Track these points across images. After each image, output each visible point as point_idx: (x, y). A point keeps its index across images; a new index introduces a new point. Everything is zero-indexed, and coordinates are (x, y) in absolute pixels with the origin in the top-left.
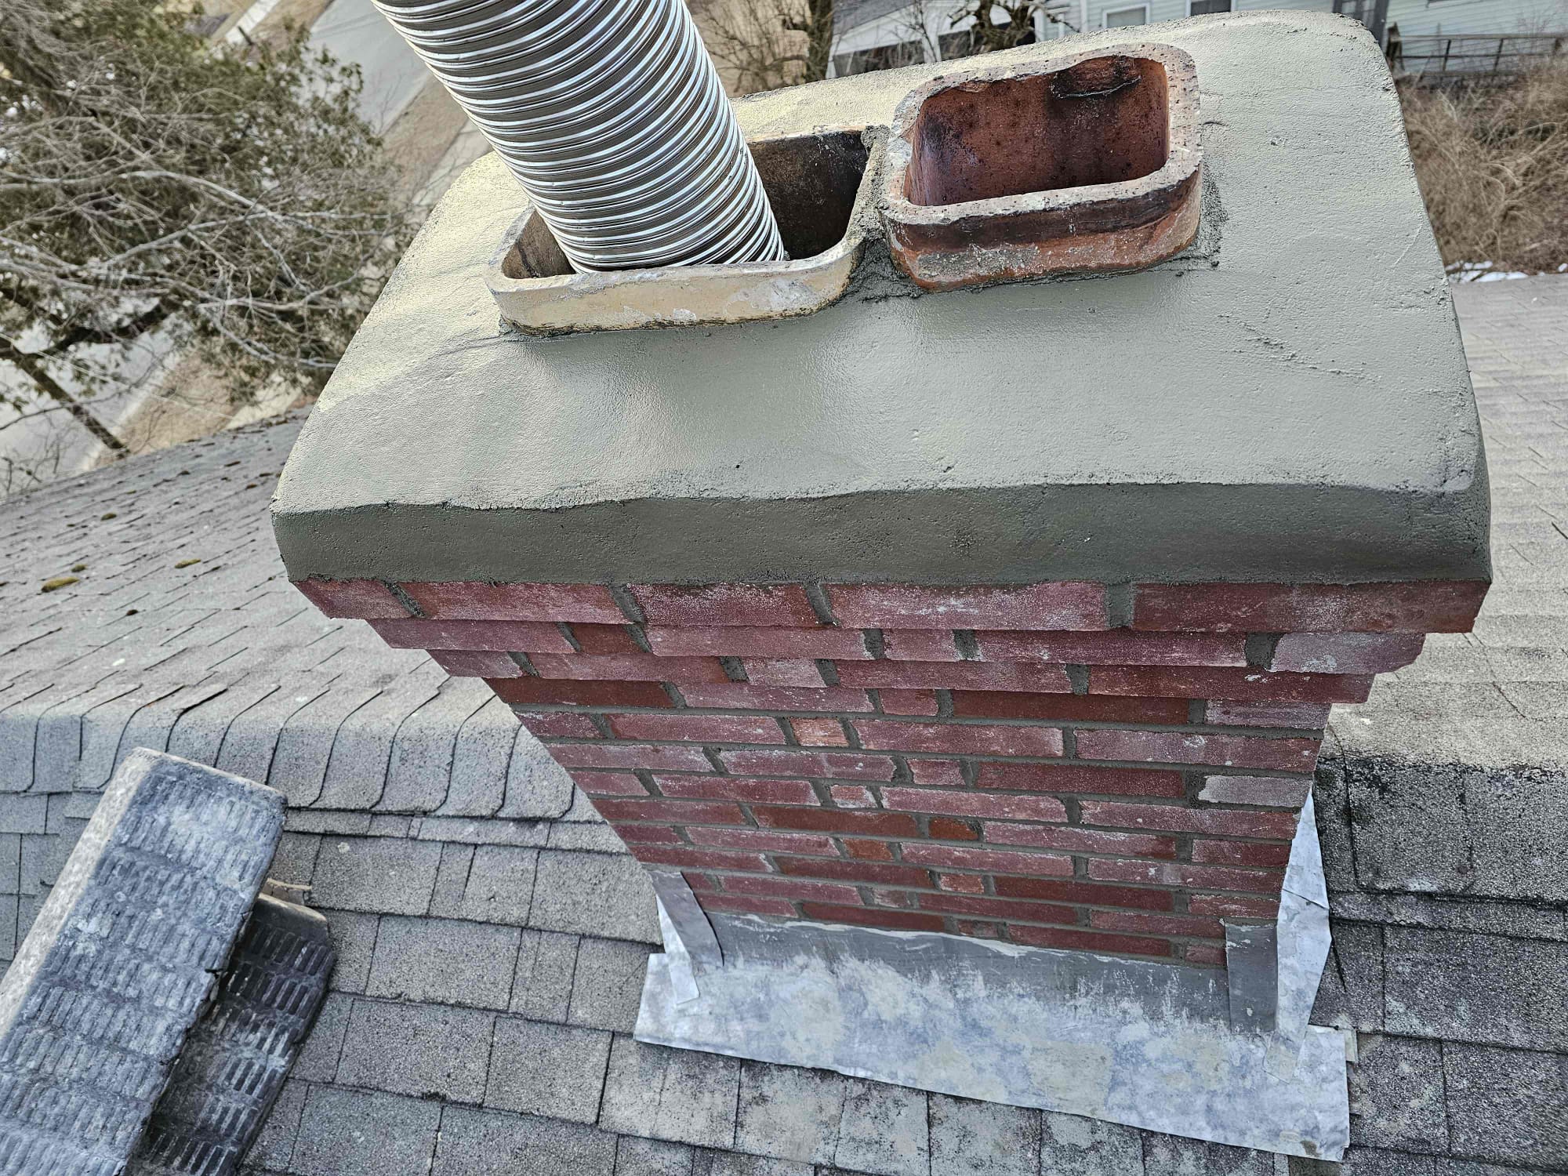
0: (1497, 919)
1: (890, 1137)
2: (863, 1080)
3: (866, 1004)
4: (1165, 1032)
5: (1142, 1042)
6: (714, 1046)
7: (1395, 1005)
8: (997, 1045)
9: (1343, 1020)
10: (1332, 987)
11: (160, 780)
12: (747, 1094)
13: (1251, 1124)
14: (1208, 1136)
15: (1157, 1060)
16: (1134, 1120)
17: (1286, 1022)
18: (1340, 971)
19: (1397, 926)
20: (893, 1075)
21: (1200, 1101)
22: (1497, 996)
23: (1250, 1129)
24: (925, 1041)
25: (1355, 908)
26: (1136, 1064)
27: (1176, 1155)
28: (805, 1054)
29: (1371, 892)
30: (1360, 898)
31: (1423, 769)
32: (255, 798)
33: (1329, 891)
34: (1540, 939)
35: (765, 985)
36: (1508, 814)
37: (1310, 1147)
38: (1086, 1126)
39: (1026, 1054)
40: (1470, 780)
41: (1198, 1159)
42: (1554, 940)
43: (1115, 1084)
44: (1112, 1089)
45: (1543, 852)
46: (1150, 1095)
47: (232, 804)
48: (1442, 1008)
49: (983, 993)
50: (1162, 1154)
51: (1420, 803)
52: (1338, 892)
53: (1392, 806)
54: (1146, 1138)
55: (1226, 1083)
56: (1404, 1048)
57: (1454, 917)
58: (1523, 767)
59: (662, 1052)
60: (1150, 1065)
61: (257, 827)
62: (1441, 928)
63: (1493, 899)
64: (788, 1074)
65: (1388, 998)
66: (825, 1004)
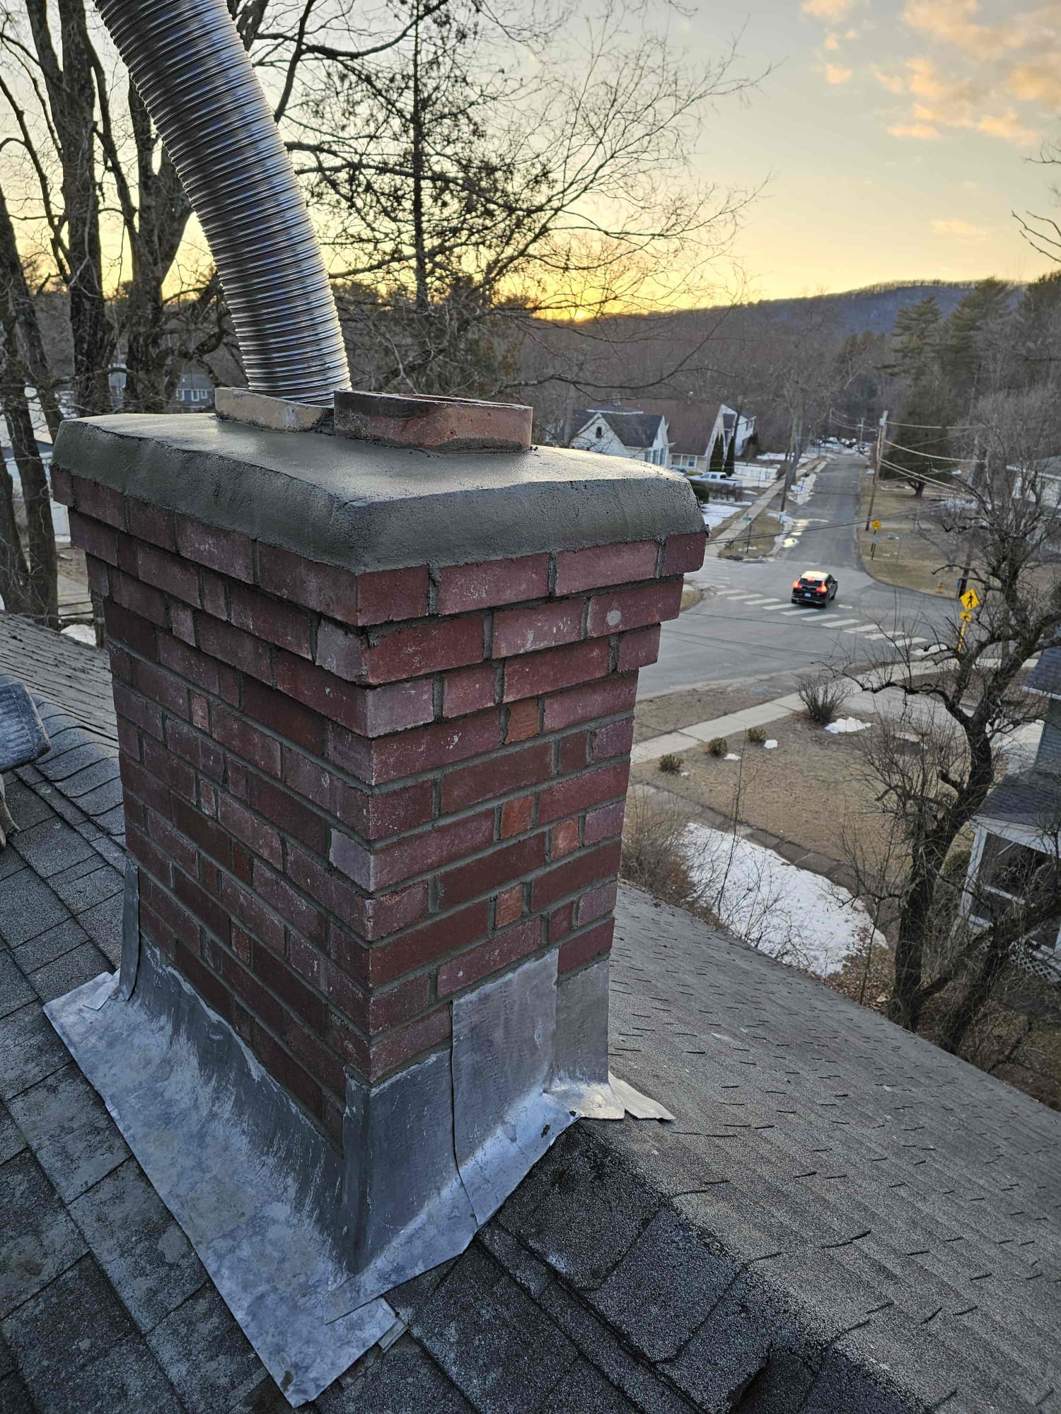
0: (585, 1331)
1: (82, 1163)
2: (111, 1120)
3: (166, 1079)
4: (294, 1225)
5: (275, 1221)
6: (70, 1040)
7: (452, 1333)
8: (200, 1158)
9: (406, 1313)
10: (426, 1283)
11: (9, 691)
12: (50, 1081)
13: (272, 1330)
14: (239, 1316)
15: (270, 1240)
16: (211, 1267)
17: (370, 1280)
18: (443, 1279)
19: (512, 1279)
20: (128, 1128)
21: (262, 1288)
22: (526, 1387)
23: (267, 1333)
24: (167, 1124)
25: (498, 1244)
26: (255, 1233)
27: (208, 1314)
28: (104, 1080)
29: (522, 1242)
30: (510, 1240)
31: (639, 1182)
32: (35, 735)
33: (494, 1218)
34: (598, 1368)
35: (133, 1028)
36: (667, 1259)
37: (288, 1379)
38: (185, 1248)
39: (208, 1176)
40: (663, 1214)
41: (217, 1328)
42: (607, 1378)
43: (231, 1235)
44: (224, 1236)
45: (665, 1306)
46: (240, 1260)
47: (23, 728)
48: (481, 1362)
49: (227, 1115)
50: (202, 1305)
51: (614, 1204)
52: (500, 1225)
53: (594, 1192)
54: (206, 1285)
55: (290, 1289)
56: (426, 1370)
57: (557, 1305)
58: (710, 1235)
59: (45, 1024)
60: (262, 1240)
61: (20, 748)
62: (540, 1305)
63: (596, 1312)
64: (82, 1087)
65: (453, 1324)
66: (148, 1062)
